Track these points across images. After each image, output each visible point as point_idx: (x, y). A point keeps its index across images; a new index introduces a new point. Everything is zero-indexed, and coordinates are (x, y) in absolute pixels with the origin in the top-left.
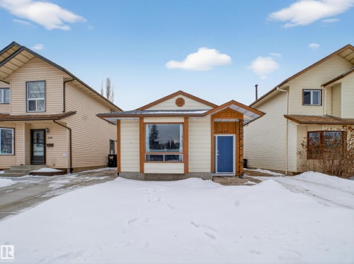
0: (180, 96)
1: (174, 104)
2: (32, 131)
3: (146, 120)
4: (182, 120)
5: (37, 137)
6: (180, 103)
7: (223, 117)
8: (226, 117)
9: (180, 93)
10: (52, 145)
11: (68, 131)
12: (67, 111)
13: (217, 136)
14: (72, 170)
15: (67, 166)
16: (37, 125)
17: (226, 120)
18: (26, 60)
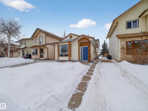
0: (71, 35)
1: (69, 38)
2: (41, 49)
3: (59, 44)
4: (68, 43)
5: (42, 51)
6: (71, 37)
7: (82, 40)
8: (83, 40)
9: (71, 34)
10: (44, 53)
11: (47, 49)
12: (47, 43)
13: (82, 47)
14: (48, 59)
15: (47, 58)
16: (42, 47)
17: (84, 41)
18: (39, 32)
